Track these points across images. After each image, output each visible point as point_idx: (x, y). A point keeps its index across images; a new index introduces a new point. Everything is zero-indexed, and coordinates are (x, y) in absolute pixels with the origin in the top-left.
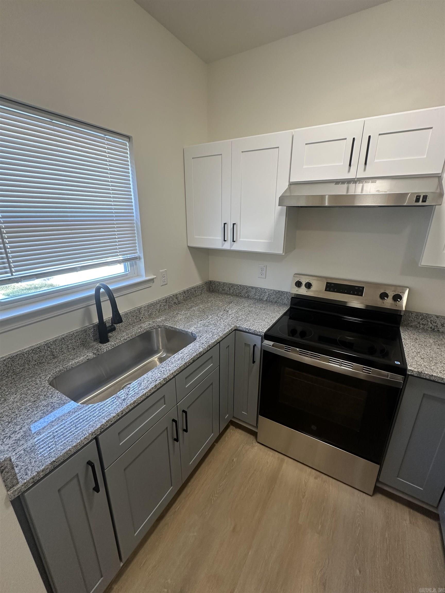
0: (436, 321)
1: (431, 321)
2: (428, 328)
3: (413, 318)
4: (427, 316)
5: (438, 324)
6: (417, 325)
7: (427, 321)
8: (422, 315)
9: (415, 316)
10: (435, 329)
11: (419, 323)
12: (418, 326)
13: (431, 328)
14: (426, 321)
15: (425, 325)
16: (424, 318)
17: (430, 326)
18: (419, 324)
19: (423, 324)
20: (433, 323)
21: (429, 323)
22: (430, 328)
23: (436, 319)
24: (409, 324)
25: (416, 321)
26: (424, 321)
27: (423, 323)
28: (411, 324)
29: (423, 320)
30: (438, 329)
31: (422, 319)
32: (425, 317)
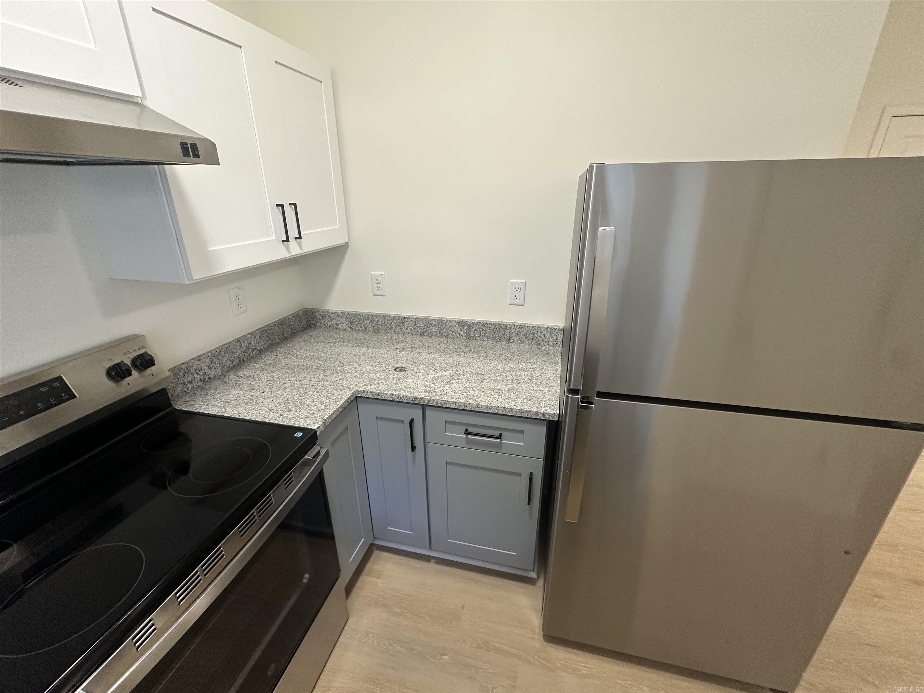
0: (200, 366)
1: (195, 370)
2: (198, 383)
3: (173, 381)
4: (187, 367)
5: (205, 370)
6: (184, 389)
7: (192, 374)
8: (182, 369)
9: (173, 376)
10: (205, 379)
11: (184, 384)
12: (186, 389)
13: (201, 380)
14: (190, 375)
15: (192, 381)
16: (186, 373)
17: (199, 379)
18: (185, 386)
19: (189, 382)
20: (198, 372)
21: (196, 375)
22: (200, 382)
23: (199, 365)
24: (174, 395)
25: (178, 383)
26: (188, 377)
27: (188, 380)
28: (177, 393)
29: (186, 377)
30: (208, 375)
31: (184, 375)
32: (186, 369)
